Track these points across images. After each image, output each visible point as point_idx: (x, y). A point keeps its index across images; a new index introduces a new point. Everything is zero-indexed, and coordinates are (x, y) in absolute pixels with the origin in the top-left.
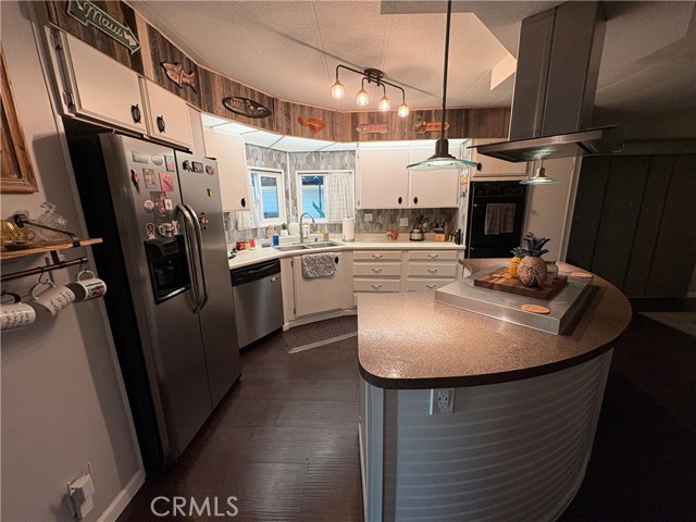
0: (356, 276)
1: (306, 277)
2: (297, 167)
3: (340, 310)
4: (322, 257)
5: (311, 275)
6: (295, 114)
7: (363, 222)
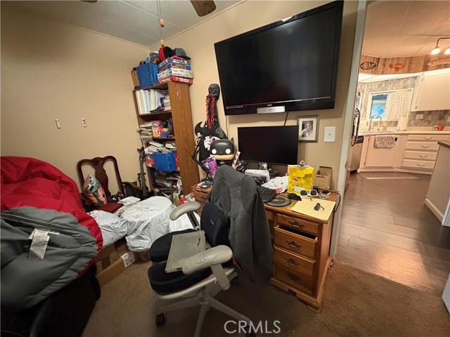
0: (407, 150)
1: (375, 147)
2: (371, 90)
3: (391, 167)
4: (388, 137)
5: (379, 146)
6: (388, 63)
7: (414, 119)
